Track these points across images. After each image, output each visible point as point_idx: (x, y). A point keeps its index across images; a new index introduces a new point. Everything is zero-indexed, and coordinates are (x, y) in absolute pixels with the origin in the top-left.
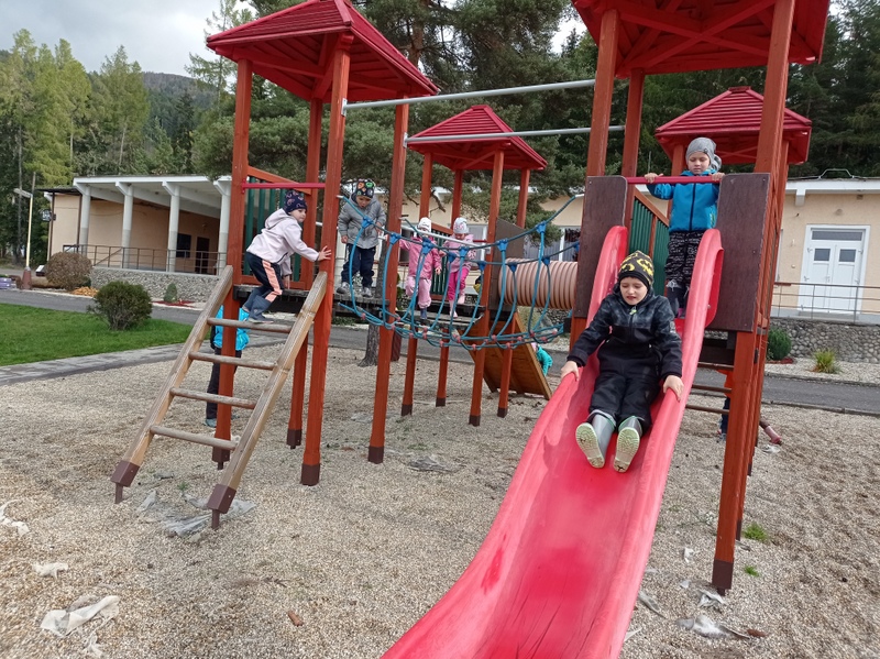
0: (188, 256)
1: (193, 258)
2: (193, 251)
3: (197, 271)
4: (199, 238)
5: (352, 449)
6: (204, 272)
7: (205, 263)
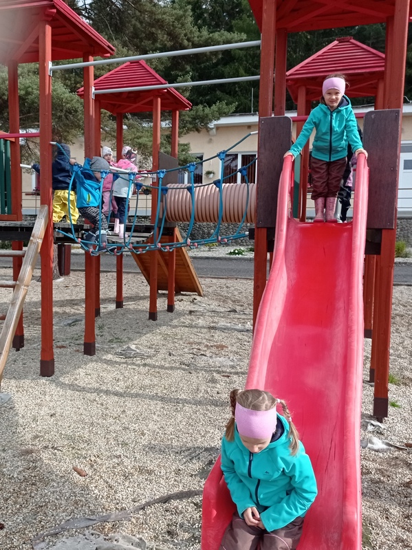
5: (65, 347)
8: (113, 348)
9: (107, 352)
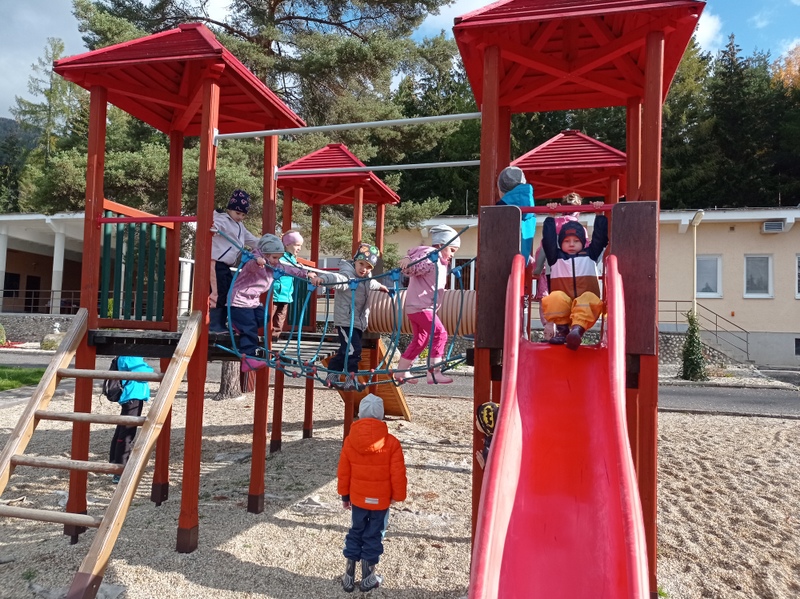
0: (17, 294)
1: (23, 298)
2: (23, 290)
3: (28, 310)
4: (28, 277)
5: (225, 498)
6: (36, 311)
7: (36, 302)
8: (289, 500)
9: (282, 507)
